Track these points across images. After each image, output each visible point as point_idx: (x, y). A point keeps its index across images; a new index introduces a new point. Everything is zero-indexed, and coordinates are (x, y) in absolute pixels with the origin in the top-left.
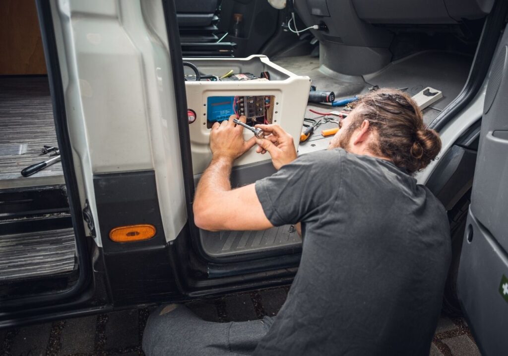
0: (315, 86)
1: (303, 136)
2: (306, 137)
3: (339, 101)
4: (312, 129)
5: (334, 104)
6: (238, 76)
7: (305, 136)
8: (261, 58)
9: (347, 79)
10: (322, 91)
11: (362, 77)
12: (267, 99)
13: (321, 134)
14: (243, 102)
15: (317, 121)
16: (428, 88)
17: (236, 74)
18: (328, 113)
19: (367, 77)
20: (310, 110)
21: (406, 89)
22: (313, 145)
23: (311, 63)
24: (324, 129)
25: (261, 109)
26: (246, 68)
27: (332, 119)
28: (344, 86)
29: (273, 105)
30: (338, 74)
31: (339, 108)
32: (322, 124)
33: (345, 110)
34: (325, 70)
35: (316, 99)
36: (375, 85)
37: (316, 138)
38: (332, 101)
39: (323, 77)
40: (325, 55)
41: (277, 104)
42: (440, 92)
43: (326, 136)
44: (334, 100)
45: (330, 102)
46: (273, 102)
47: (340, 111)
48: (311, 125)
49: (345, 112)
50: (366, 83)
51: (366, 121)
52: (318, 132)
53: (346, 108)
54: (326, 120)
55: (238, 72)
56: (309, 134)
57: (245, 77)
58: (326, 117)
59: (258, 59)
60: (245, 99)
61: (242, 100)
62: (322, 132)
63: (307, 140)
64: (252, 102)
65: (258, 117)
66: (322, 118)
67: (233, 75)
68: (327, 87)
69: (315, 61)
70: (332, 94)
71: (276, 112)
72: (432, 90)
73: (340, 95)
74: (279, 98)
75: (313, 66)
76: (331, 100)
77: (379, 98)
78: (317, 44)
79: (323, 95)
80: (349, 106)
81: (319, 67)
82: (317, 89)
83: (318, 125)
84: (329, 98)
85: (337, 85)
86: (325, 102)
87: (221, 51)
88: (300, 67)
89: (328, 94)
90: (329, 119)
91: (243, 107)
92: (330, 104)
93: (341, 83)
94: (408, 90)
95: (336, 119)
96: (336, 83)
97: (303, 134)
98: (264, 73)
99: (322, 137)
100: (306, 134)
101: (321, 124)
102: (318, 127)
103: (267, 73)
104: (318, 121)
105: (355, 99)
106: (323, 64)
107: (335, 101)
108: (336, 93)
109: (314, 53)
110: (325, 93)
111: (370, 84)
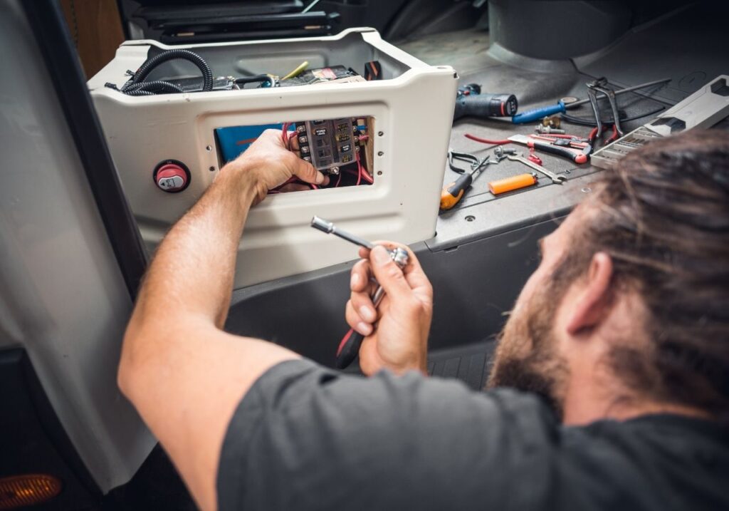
0: (479, 84)
1: (447, 199)
2: (455, 200)
3: (526, 112)
4: (469, 179)
5: (517, 119)
6: (316, 74)
7: (452, 197)
8: (363, 34)
9: (541, 67)
10: (492, 93)
11: (572, 61)
12: (361, 123)
13: (487, 190)
14: (304, 134)
15: (481, 158)
16: (722, 76)
17: (314, 70)
18: (504, 140)
19: (581, 61)
20: (467, 136)
21: (667, 82)
22: (470, 218)
23: (476, 42)
24: (495, 180)
25: (346, 148)
26: (338, 57)
27: (511, 153)
28: (535, 82)
29: (372, 136)
30: (524, 58)
31: (526, 127)
32: (492, 166)
33: (539, 132)
34: (499, 52)
35: (480, 112)
36: (598, 77)
37: (476, 199)
38: (513, 114)
39: (495, 66)
40: (499, 23)
41: (381, 134)
43: (498, 195)
44: (515, 112)
45: (507, 115)
46: (372, 130)
47: (528, 134)
48: (467, 167)
49: (538, 136)
50: (581, 73)
51: (602, 258)
52: (480, 186)
53: (540, 127)
54: (499, 156)
55: (322, 64)
56: (462, 191)
57: (330, 74)
58: (499, 149)
59: (357, 36)
60: (308, 126)
61: (301, 128)
62: (490, 186)
63: (457, 206)
64: (322, 132)
65: (341, 164)
66: (491, 153)
67: (310, 71)
68: (502, 84)
69: (481, 38)
70: (512, 98)
71: (380, 154)
73: (529, 100)
74: (383, 122)
75: (479, 47)
76: (509, 113)
77: (650, 169)
78: (485, 6)
79: (493, 102)
80: (545, 123)
81: (487, 48)
82: (483, 90)
83: (483, 167)
84: (505, 107)
85: (521, 80)
86: (498, 116)
87: (307, 28)
88: (456, 49)
89: (504, 99)
90: (505, 153)
91: (306, 144)
92: (509, 119)
93: (529, 77)
94: (670, 83)
95: (520, 154)
96: (520, 76)
97: (446, 193)
98: (369, 64)
99: (490, 197)
100: (455, 194)
101: (488, 164)
102: (481, 172)
103: (378, 65)
104: (483, 159)
105: (559, 106)
106: (496, 40)
107: (518, 113)
108: (519, 97)
109: (481, 24)
110: (499, 98)
111: (589, 76)
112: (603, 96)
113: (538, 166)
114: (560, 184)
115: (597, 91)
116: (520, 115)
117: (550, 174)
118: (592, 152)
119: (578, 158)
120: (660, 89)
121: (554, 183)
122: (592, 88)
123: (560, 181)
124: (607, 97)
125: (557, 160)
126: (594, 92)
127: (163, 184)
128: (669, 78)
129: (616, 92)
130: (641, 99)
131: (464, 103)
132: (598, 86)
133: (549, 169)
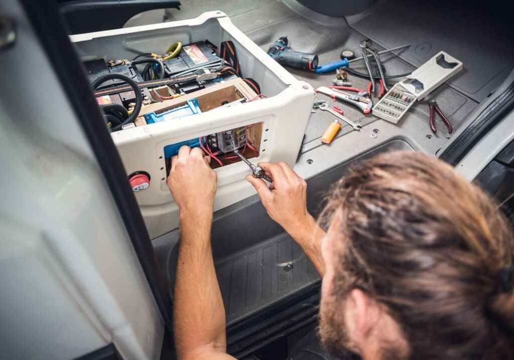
3: (324, 65)
5: (318, 70)
8: (219, 20)
11: (345, 19)
13: (315, 137)
16: (442, 52)
19: (351, 19)
21: (408, 47)
22: (310, 161)
25: (243, 138)
29: (261, 131)
33: (336, 85)
35: (295, 65)
38: (316, 67)
41: (267, 130)
42: (460, 64)
45: (312, 69)
49: (336, 88)
50: (351, 28)
53: (335, 80)
55: (187, 40)
59: (215, 21)
64: (229, 132)
70: (316, 57)
71: (265, 141)
72: (449, 59)
74: (269, 124)
76: (314, 67)
79: (304, 60)
80: (338, 76)
84: (312, 63)
85: (314, 33)
89: (311, 58)
90: (318, 103)
94: (410, 48)
98: (225, 42)
99: (318, 143)
105: (345, 62)
107: (319, 65)
110: (307, 57)
111: (357, 31)
112: (371, 55)
113: (342, 116)
114: (359, 130)
115: (367, 51)
116: (320, 68)
117: (351, 123)
118: (373, 106)
119: (365, 111)
120: (404, 51)
121: (355, 130)
122: (363, 48)
123: (358, 129)
124: (373, 56)
125: (352, 110)
126: (365, 51)
127: (136, 189)
128: (409, 45)
129: (379, 53)
130: (393, 57)
131: (282, 57)
132: (367, 47)
133: (349, 119)
